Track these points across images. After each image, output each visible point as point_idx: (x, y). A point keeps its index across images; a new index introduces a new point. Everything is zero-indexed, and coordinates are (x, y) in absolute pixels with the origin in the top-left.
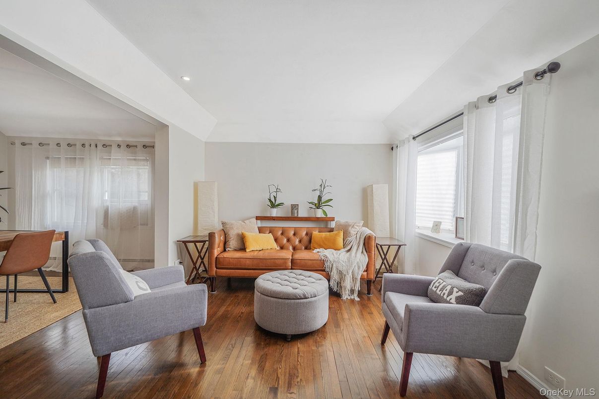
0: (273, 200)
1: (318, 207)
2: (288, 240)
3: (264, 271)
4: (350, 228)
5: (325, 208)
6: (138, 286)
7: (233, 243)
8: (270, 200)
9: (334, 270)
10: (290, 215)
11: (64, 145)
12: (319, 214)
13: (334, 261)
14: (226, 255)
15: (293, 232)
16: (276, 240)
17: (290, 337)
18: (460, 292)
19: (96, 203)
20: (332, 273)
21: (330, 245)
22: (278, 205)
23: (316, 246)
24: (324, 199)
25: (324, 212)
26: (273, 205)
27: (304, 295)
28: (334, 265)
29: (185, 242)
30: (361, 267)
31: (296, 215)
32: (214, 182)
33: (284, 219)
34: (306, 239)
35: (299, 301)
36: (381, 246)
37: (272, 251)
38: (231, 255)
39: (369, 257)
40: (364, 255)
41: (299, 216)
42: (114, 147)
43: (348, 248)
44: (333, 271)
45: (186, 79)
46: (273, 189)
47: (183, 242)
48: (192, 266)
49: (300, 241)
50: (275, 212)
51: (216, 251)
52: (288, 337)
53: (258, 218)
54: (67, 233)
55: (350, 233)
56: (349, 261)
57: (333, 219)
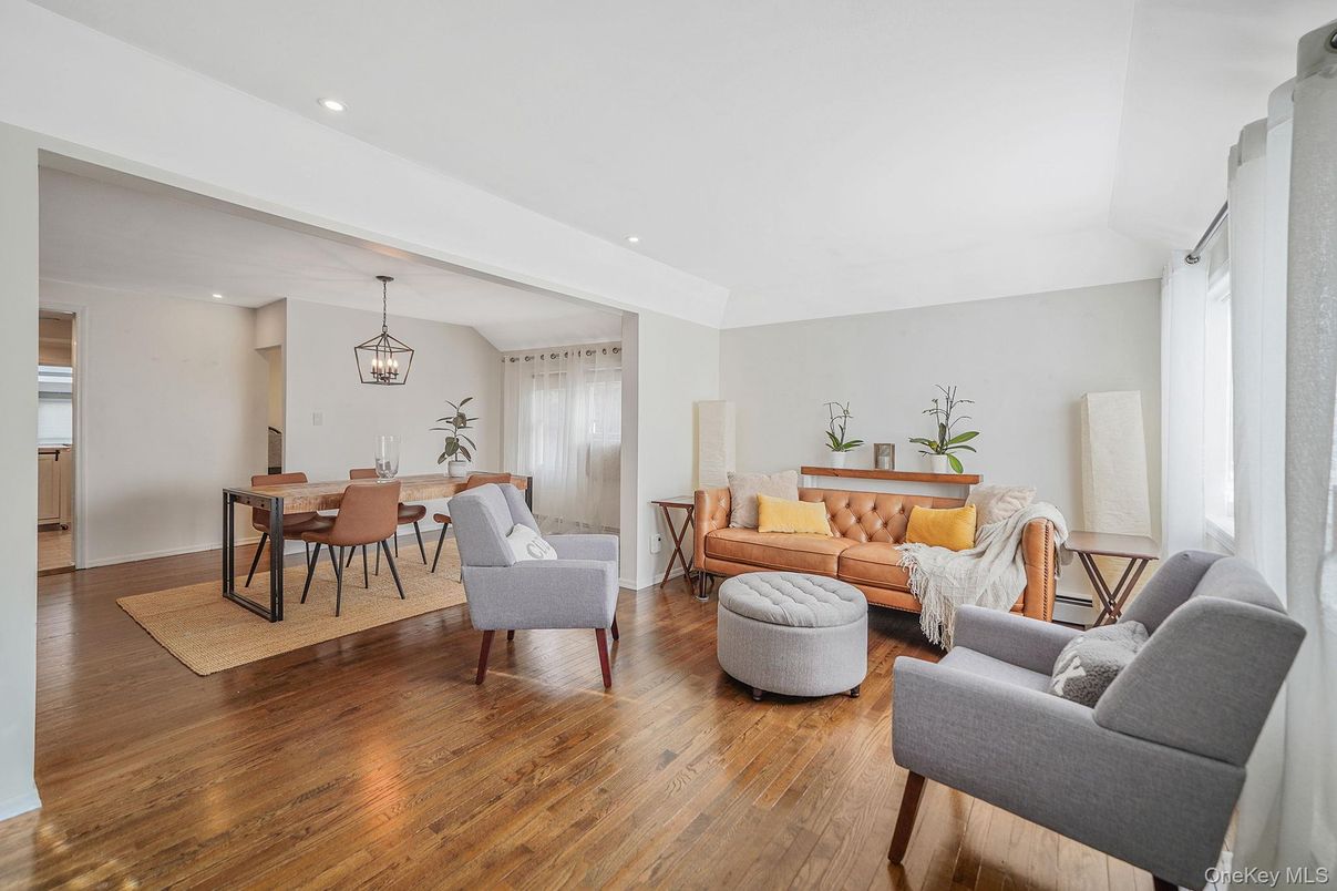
0: (838, 436)
1: (940, 450)
2: (859, 520)
3: (755, 568)
4: (993, 502)
5: (960, 454)
6: (528, 549)
7: (741, 515)
8: (832, 436)
9: (931, 593)
10: (871, 467)
11: (547, 357)
12: (942, 465)
13: (932, 573)
14: (724, 534)
15: (871, 505)
16: (833, 518)
17: (759, 694)
18: (1081, 668)
19: (579, 439)
20: (926, 601)
21: (943, 538)
22: (850, 445)
23: (914, 537)
24: (953, 432)
25: (957, 464)
26: (838, 446)
27: (784, 618)
28: (931, 584)
29: (665, 505)
30: (1004, 598)
31: (887, 467)
32: (724, 401)
33: (857, 474)
34: (897, 519)
35: (775, 627)
36: (1088, 555)
37: (817, 537)
38: (736, 535)
39: (1031, 576)
40: (1017, 570)
41: (896, 470)
42: (599, 353)
43: (979, 549)
44: (928, 595)
45: (634, 240)
46: (838, 412)
47: (661, 504)
48: (674, 547)
49: (885, 524)
50: (840, 460)
51: (707, 527)
52: (755, 692)
53: (805, 471)
54: (530, 479)
55: (990, 512)
56: (970, 578)
57: (975, 480)
